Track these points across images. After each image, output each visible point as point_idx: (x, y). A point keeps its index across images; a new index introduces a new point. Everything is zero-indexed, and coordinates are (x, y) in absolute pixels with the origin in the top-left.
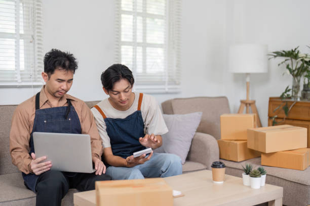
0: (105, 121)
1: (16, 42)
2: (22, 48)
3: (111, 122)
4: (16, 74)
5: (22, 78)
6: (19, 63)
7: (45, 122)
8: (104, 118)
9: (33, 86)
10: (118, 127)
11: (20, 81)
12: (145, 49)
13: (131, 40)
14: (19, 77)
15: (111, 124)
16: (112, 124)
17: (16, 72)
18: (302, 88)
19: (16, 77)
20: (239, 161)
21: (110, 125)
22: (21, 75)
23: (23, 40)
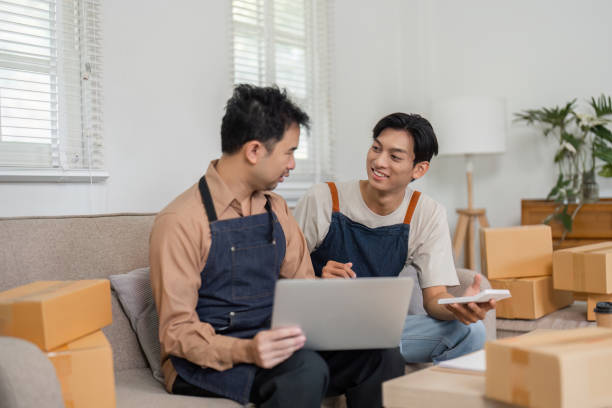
0: (333, 216)
3: (343, 223)
7: (233, 249)
8: (334, 209)
10: (355, 240)
15: (341, 229)
16: (344, 228)
18: (580, 178)
20: (537, 317)
21: (338, 230)
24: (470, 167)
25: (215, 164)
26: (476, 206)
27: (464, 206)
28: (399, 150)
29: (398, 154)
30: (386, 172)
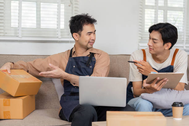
1: (58, 6)
2: (62, 11)
4: (57, 31)
5: (61, 35)
6: (60, 23)
7: (74, 67)
9: (70, 41)
11: (60, 37)
12: (167, 12)
13: (154, 4)
14: (59, 34)
17: (57, 30)
19: (57, 34)
22: (61, 32)
23: (63, 5)
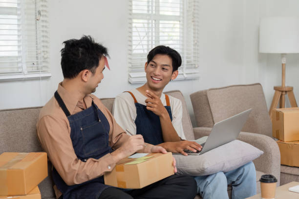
9: (42, 77)
24: (284, 61)
25: (61, 84)
26: (288, 84)
27: (279, 84)
28: (166, 65)
29: (165, 67)
30: (161, 77)
